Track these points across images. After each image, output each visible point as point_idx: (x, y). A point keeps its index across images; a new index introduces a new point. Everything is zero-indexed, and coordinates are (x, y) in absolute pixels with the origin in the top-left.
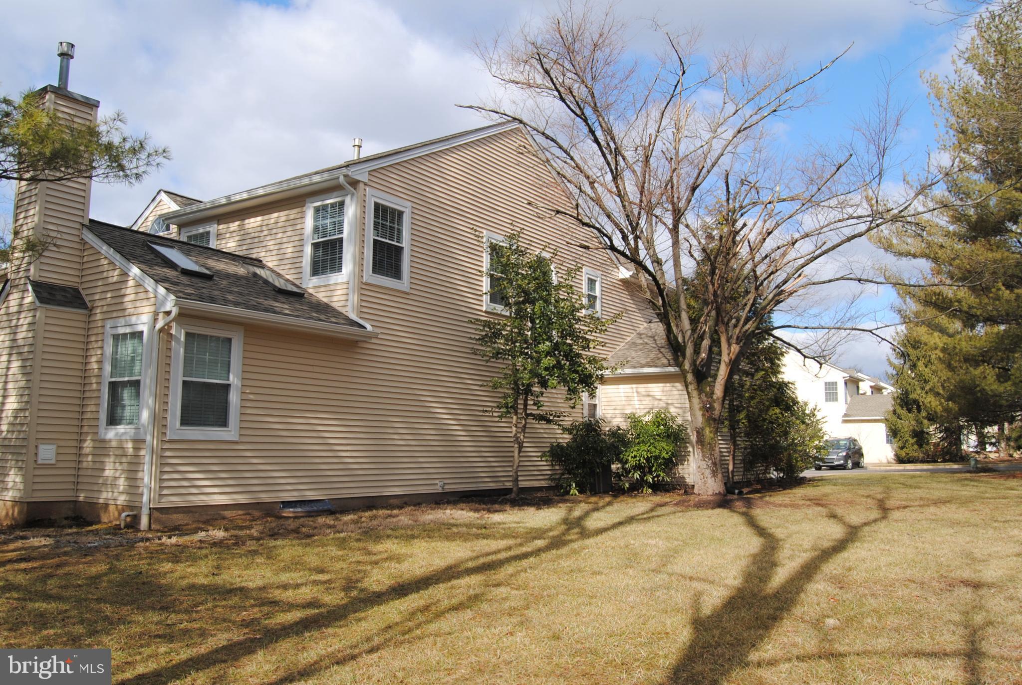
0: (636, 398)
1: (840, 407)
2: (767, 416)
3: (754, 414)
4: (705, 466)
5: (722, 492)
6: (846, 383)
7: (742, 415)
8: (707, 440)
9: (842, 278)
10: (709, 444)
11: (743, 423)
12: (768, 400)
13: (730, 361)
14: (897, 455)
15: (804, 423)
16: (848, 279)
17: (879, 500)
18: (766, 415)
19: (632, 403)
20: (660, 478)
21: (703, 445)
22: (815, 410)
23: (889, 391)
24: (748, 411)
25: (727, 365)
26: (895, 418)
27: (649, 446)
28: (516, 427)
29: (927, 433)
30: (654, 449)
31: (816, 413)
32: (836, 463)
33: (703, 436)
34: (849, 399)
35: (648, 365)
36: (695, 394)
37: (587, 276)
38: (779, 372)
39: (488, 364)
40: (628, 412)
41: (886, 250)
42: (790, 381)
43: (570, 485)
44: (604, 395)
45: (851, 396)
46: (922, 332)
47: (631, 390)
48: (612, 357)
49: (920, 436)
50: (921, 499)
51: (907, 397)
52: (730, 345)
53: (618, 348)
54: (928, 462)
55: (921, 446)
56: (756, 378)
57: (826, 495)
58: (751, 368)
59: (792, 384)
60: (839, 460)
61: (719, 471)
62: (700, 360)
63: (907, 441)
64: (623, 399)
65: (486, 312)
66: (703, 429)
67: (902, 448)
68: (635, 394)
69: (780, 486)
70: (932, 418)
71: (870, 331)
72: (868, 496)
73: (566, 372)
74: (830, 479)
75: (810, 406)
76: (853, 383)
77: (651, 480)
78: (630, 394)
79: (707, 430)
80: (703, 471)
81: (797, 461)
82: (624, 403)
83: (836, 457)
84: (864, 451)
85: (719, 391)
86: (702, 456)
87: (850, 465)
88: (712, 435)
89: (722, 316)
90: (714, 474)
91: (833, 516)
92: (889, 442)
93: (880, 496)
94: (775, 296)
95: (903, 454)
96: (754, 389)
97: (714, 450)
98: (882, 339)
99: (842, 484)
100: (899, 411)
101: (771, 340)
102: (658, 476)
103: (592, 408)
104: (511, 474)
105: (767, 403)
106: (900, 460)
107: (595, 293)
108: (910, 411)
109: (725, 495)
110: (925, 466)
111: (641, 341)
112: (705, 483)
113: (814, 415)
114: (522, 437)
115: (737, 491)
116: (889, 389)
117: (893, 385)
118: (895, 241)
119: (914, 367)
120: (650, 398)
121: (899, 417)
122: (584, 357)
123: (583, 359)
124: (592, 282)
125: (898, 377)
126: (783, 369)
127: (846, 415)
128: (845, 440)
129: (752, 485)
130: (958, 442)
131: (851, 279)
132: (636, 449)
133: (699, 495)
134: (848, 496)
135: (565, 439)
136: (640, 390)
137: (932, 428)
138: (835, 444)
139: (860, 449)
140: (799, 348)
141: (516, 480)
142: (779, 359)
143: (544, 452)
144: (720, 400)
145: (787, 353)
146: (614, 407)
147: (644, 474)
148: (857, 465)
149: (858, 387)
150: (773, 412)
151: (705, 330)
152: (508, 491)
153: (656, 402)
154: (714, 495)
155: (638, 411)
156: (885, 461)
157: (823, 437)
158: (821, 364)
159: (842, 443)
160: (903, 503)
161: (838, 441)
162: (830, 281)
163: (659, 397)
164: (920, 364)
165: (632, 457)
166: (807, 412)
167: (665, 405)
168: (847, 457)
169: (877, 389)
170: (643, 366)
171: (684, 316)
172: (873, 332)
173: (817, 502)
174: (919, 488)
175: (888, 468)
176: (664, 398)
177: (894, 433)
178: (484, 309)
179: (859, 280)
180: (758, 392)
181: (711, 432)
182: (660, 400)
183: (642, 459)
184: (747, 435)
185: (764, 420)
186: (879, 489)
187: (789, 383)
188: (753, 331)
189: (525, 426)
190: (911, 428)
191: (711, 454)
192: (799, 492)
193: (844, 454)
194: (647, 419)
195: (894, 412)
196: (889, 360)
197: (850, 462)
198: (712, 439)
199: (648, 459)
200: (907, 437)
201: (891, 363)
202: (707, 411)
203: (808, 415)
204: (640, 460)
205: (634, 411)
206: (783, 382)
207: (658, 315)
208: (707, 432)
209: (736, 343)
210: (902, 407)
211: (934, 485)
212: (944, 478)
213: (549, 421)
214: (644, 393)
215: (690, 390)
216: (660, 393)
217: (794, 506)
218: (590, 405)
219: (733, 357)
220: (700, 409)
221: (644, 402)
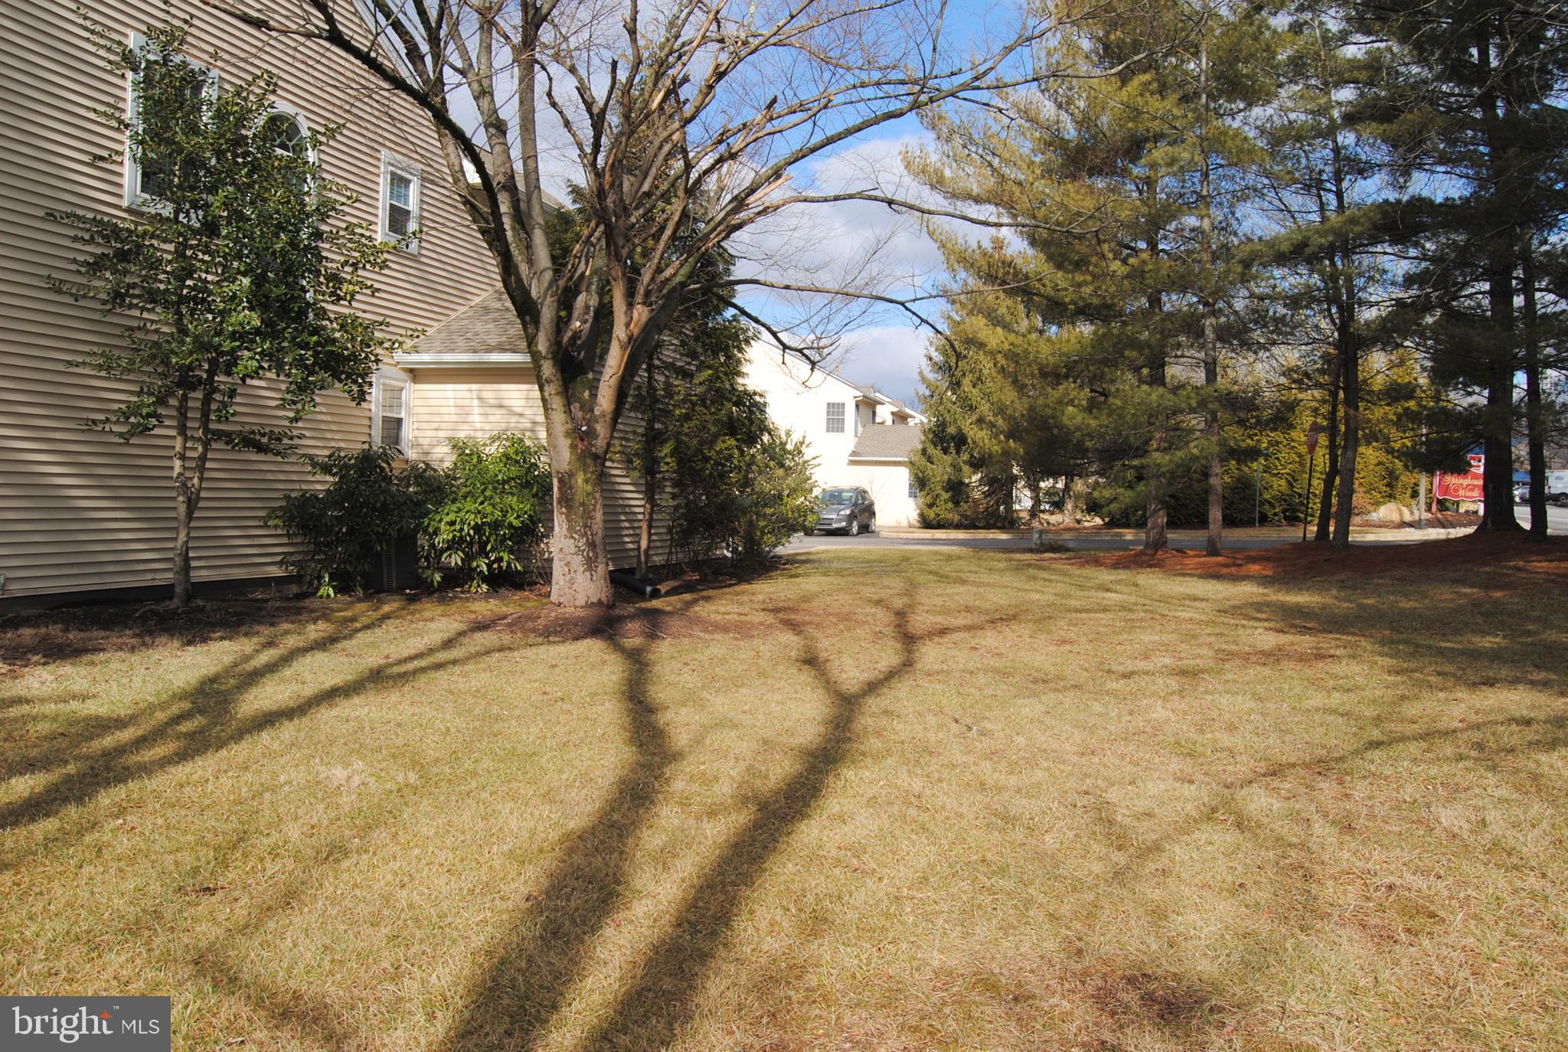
0: (476, 410)
1: (847, 440)
2: (713, 453)
3: (688, 447)
4: (573, 550)
5: (604, 600)
6: (857, 406)
7: (667, 449)
8: (579, 497)
9: (860, 196)
10: (583, 504)
11: (667, 464)
12: (716, 422)
13: (630, 338)
14: (922, 515)
15: (782, 465)
16: (870, 198)
17: (898, 614)
18: (710, 449)
19: (470, 419)
20: (504, 565)
21: (569, 507)
22: (802, 443)
23: (917, 421)
24: (679, 442)
25: (623, 348)
26: (924, 461)
27: (482, 503)
28: (183, 457)
29: (968, 485)
30: (489, 509)
31: (803, 449)
32: (835, 526)
33: (571, 488)
34: (860, 429)
35: (502, 349)
36: (557, 403)
37: (390, 168)
38: (739, 374)
39: (108, 319)
40: (462, 435)
41: (933, 187)
42: (758, 390)
43: (320, 578)
44: (417, 402)
45: (864, 426)
46: (979, 325)
47: (468, 395)
48: (439, 331)
49: (956, 489)
50: (968, 609)
51: (943, 431)
52: (630, 305)
53: (453, 315)
54: (966, 527)
55: (957, 503)
56: (696, 381)
57: (806, 599)
58: (689, 364)
59: (761, 396)
60: (840, 521)
61: (601, 559)
62: (569, 334)
63: (938, 496)
64: (453, 410)
65: (129, 210)
66: (571, 475)
67: (930, 506)
68: (476, 402)
69: (732, 576)
70: (976, 464)
71: (903, 304)
72: (878, 602)
73: (285, 344)
74: (819, 561)
75: (796, 438)
76: (867, 405)
77: (485, 569)
78: (467, 402)
79: (580, 478)
80: (569, 558)
81: (763, 533)
82: (454, 418)
83: (836, 516)
84: (877, 508)
85: (605, 400)
86: (569, 529)
87: (855, 529)
88: (589, 488)
89: (616, 245)
90: (590, 564)
91: (811, 661)
92: (913, 495)
93: (898, 603)
94: (728, 214)
95: (931, 514)
96: (691, 402)
97: (591, 518)
98: (922, 320)
99: (839, 573)
100: (931, 450)
101: (730, 313)
102: (499, 560)
103: (394, 425)
104: (170, 555)
105: (713, 429)
106: (926, 524)
107: (406, 203)
108: (945, 451)
109: (611, 606)
110: (961, 535)
111: (498, 305)
112: (572, 582)
113: (800, 452)
114: (196, 481)
115: (649, 589)
116: (919, 419)
117: (923, 412)
118: (948, 173)
119: (955, 385)
120: (503, 411)
121: (930, 460)
122: (332, 316)
123: (329, 319)
124: (399, 182)
125: (933, 401)
126: (745, 368)
127: (854, 453)
128: (851, 490)
129: (683, 572)
130: (1008, 499)
131: (876, 199)
132: (454, 508)
133: (559, 605)
134: (843, 601)
135: (322, 484)
136: (485, 395)
137: (976, 477)
138: (834, 497)
139: (872, 504)
140: (774, 329)
141: (186, 568)
142: (740, 350)
143: (274, 509)
144: (608, 418)
145: (756, 337)
146: (435, 425)
147: (468, 558)
148: (865, 529)
149: (874, 413)
150: (723, 446)
151: (583, 273)
152: (164, 592)
153: (514, 419)
154: (589, 605)
155: (479, 434)
156: (905, 523)
157: (811, 491)
158: (813, 364)
159: (846, 495)
160: (939, 619)
161: (841, 492)
162: (836, 198)
163: (519, 410)
164: (966, 382)
165: (448, 523)
166: (789, 447)
167: (529, 425)
168: (852, 517)
169: (901, 418)
170: (489, 350)
171: (539, 238)
172: (907, 305)
173: (788, 617)
174: (963, 582)
175: (910, 536)
176: (528, 412)
177: (921, 483)
178: (125, 204)
179: (890, 202)
180: (697, 408)
181: (587, 481)
182: (521, 415)
183: (466, 528)
184: (677, 484)
185: (706, 459)
186: (896, 584)
187: (755, 394)
188: (683, 285)
189: (203, 458)
190: (946, 477)
191: (585, 526)
192: (764, 589)
193: (848, 512)
194: (491, 450)
195: (924, 451)
196: (921, 373)
197: (855, 524)
198: (588, 494)
199: (477, 528)
200: (939, 490)
201: (923, 379)
202: (582, 440)
203: (789, 453)
204: (462, 530)
205: (472, 433)
206: (745, 392)
207: (483, 232)
208: (580, 481)
209: (644, 303)
210: (936, 446)
211: (985, 577)
212: (999, 561)
213: (261, 449)
214: (493, 402)
215: (546, 394)
216: (522, 402)
217: (742, 630)
218: (386, 420)
219: (636, 331)
220: (567, 434)
221: (492, 419)
